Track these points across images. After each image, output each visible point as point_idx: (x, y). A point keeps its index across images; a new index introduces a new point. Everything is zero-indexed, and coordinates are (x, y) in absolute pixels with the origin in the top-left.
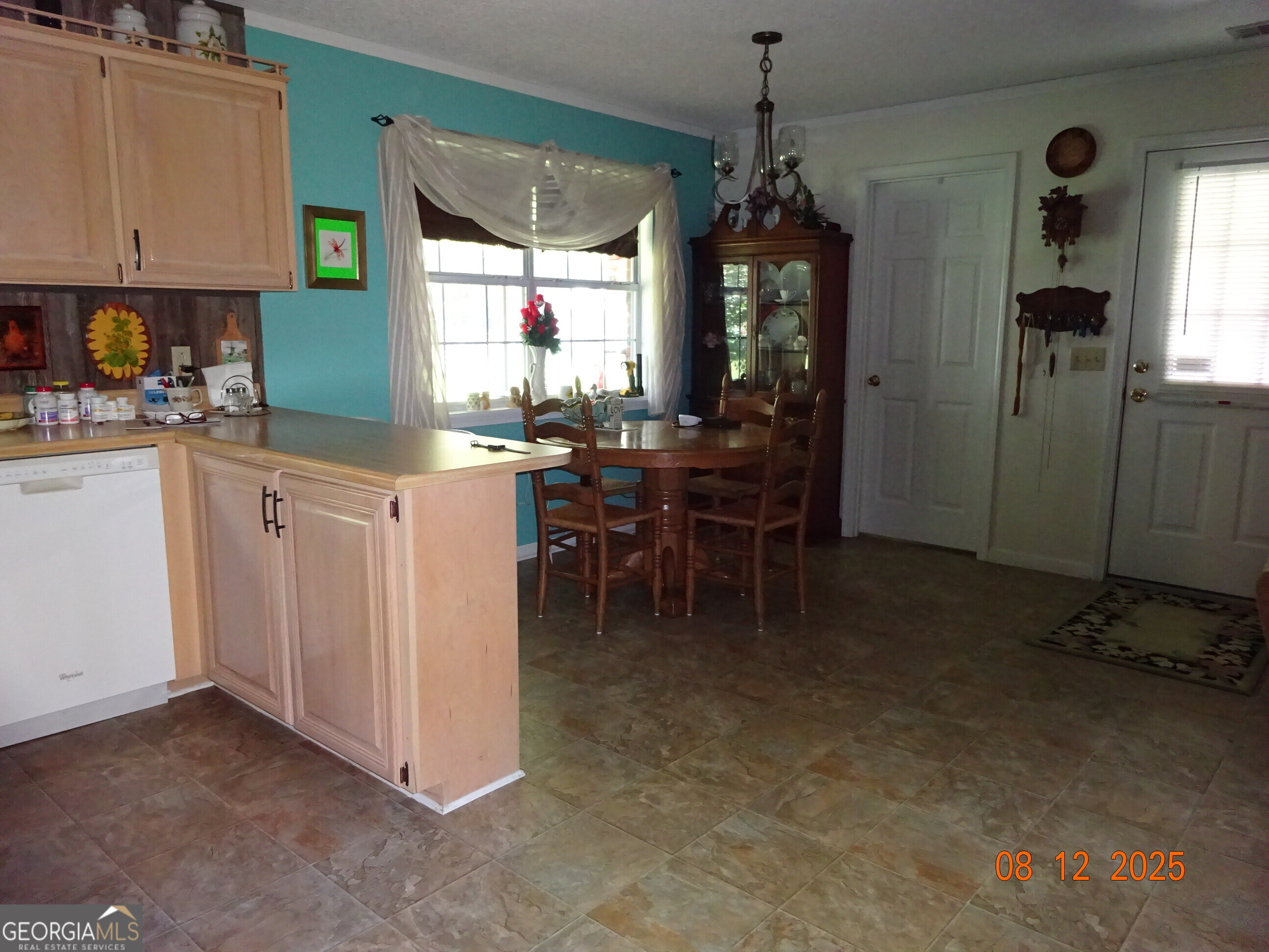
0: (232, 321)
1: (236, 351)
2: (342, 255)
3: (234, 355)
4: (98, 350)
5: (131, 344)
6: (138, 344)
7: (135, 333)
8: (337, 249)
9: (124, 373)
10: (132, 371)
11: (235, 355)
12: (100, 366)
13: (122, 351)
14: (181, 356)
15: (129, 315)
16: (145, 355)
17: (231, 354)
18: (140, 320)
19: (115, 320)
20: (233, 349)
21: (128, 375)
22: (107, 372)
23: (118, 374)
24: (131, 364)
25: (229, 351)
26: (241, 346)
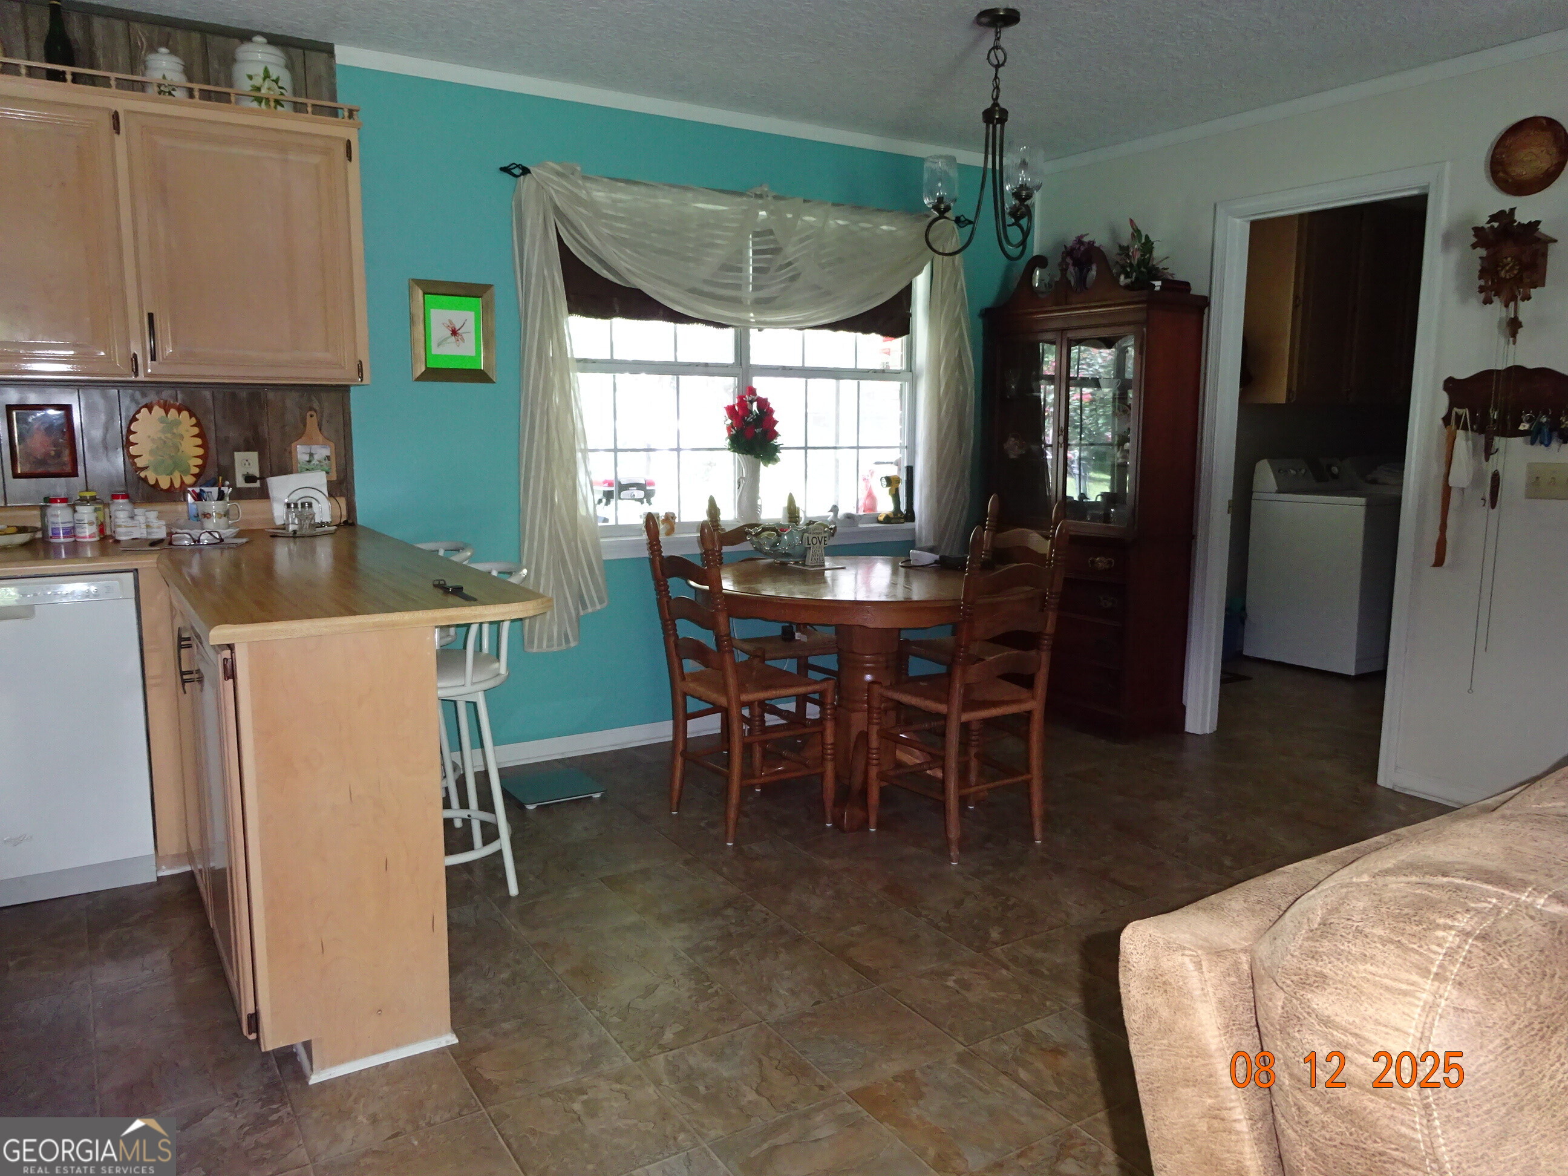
0: (312, 422)
1: (316, 457)
2: (463, 340)
3: (313, 462)
4: (140, 456)
5: (181, 449)
6: (191, 449)
7: (187, 436)
8: (454, 332)
9: (172, 482)
10: (182, 482)
11: (315, 462)
12: (142, 474)
13: (171, 457)
14: (246, 463)
15: (179, 415)
16: (199, 462)
17: (309, 462)
18: (194, 421)
19: (162, 421)
20: (311, 455)
21: (177, 485)
22: (152, 482)
23: (164, 484)
24: (180, 471)
25: (307, 458)
26: (322, 452)
